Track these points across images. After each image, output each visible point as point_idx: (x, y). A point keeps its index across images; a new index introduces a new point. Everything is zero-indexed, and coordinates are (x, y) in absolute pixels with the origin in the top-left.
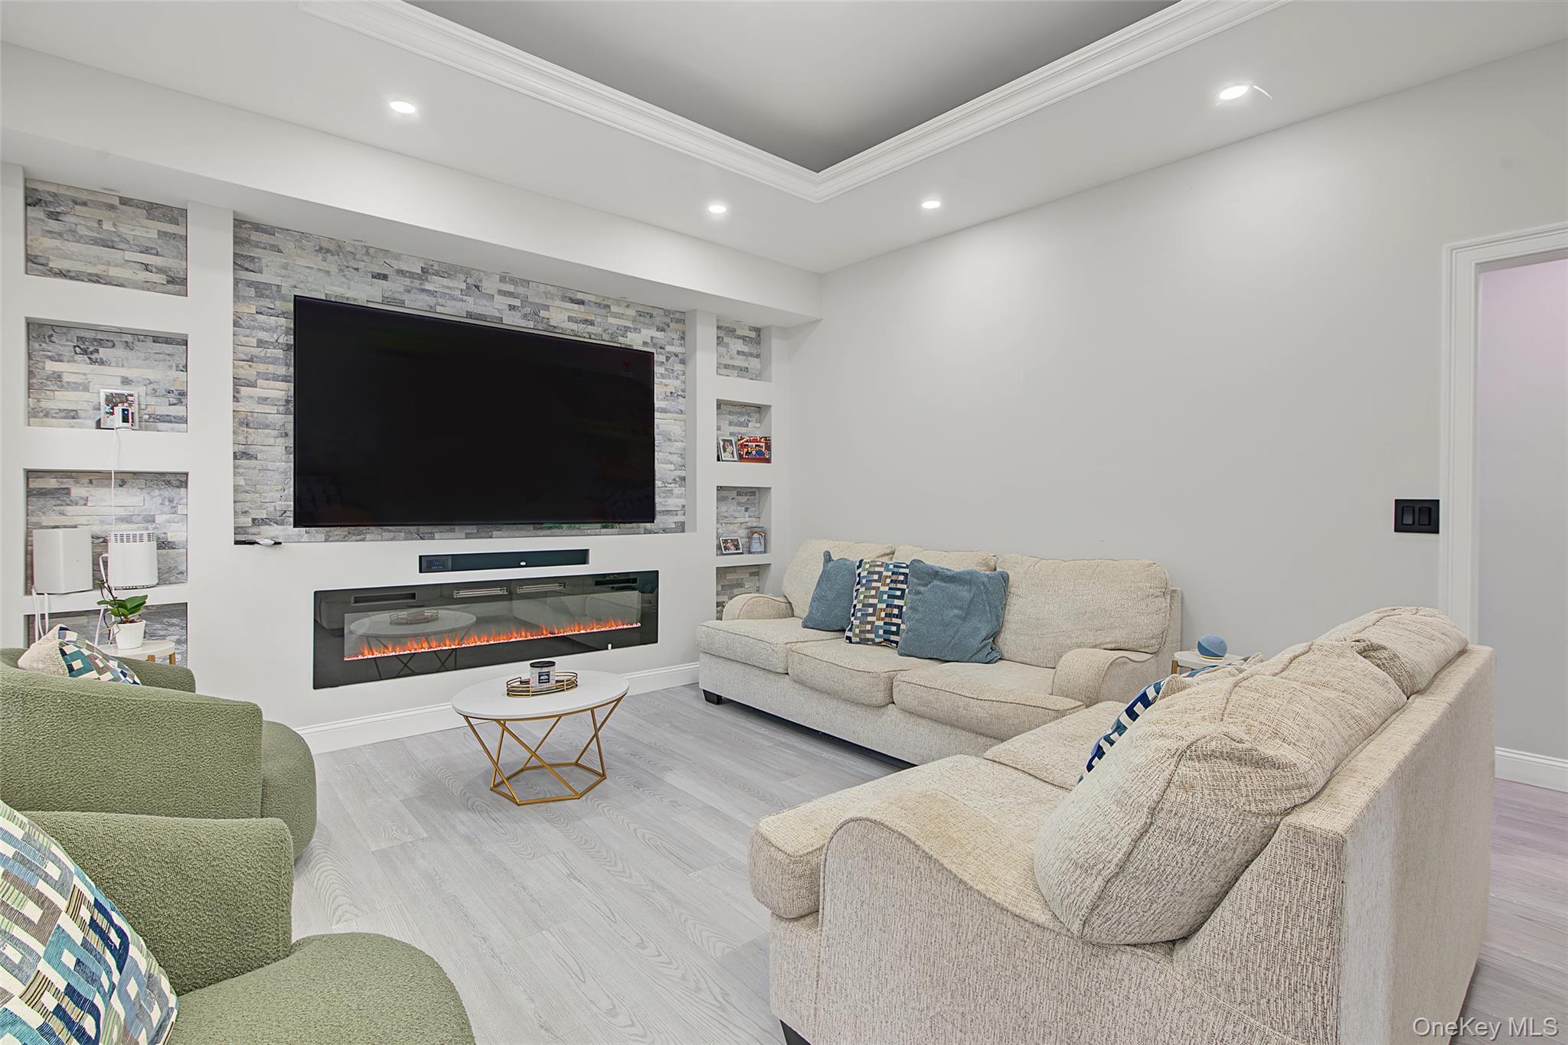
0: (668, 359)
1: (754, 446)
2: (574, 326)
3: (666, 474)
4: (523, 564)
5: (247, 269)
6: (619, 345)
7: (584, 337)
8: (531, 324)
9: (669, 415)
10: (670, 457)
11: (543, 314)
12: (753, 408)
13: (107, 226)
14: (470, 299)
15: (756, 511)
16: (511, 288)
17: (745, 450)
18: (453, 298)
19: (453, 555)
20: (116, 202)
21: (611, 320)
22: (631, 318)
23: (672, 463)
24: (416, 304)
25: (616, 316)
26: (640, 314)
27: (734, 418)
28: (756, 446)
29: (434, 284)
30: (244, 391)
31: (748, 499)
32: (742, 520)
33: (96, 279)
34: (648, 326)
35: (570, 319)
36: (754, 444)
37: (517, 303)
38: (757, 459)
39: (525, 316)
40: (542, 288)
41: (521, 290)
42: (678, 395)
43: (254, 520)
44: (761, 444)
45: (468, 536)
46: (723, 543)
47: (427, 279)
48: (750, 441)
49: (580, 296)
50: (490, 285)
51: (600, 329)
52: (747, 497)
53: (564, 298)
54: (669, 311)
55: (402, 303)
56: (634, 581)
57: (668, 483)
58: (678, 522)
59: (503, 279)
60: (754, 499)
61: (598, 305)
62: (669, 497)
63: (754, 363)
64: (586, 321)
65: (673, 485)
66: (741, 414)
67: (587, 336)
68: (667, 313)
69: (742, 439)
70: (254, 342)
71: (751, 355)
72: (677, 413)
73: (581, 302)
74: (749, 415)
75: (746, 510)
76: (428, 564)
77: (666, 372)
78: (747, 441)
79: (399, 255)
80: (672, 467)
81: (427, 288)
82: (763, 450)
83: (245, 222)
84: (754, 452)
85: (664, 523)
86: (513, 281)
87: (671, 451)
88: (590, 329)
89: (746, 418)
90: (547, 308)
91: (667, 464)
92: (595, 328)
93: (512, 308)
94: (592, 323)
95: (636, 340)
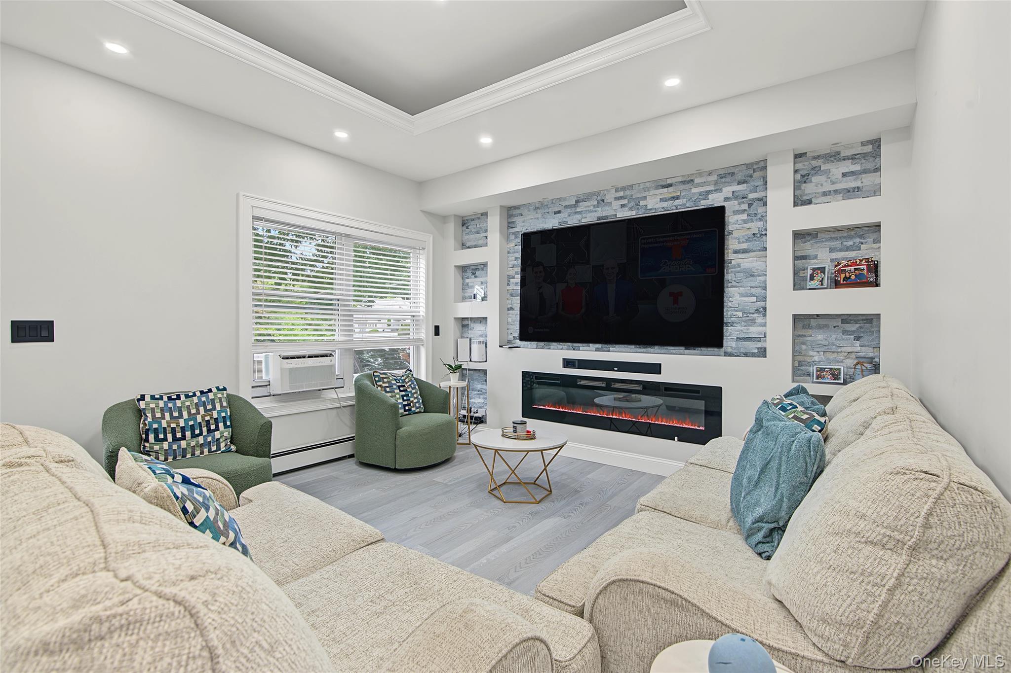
0: (750, 205)
1: (853, 270)
2: (665, 204)
3: (748, 305)
4: (616, 369)
5: (512, 228)
6: (703, 207)
7: (672, 210)
8: (634, 213)
9: (752, 254)
10: (753, 291)
11: (642, 203)
12: (867, 229)
13: (478, 226)
14: (599, 209)
15: (873, 340)
16: (621, 194)
17: (843, 276)
18: (590, 212)
19: (579, 360)
20: (480, 216)
21: (694, 190)
22: (713, 183)
23: (754, 296)
24: (573, 221)
25: (698, 185)
26: (721, 177)
27: (837, 244)
28: (855, 269)
29: (582, 207)
30: (512, 280)
31: (861, 327)
32: (849, 349)
33: (476, 246)
34: (729, 184)
35: (661, 200)
36: (852, 268)
37: (625, 202)
38: (859, 283)
39: (631, 209)
40: (642, 186)
41: (628, 193)
42: (761, 235)
43: (514, 337)
44: (862, 267)
45: (597, 350)
46: (817, 371)
47: (578, 206)
48: (848, 266)
49: (669, 181)
50: (609, 198)
51: (685, 200)
52: (858, 325)
53: (657, 188)
54: (752, 164)
55: (566, 222)
56: (698, 392)
57: (751, 313)
58: (761, 348)
59: (617, 191)
60: (872, 327)
61: (683, 182)
62: (751, 326)
63: (867, 180)
64: (673, 197)
65: (756, 315)
66: (850, 237)
67: (674, 208)
68: (749, 166)
69: (839, 264)
70: (514, 258)
71: (865, 171)
72: (760, 251)
73: (670, 185)
74: (861, 237)
75: (858, 338)
76: (568, 363)
77: (749, 217)
78: (845, 266)
79: (566, 198)
80: (754, 299)
81: (578, 210)
82: (865, 272)
83: (511, 207)
84: (853, 277)
85: (746, 348)
86: (623, 189)
87: (752, 285)
88: (677, 202)
89: (858, 240)
90: (645, 198)
91: (749, 296)
92: (681, 200)
93: (622, 206)
94: (678, 198)
95: (715, 200)
